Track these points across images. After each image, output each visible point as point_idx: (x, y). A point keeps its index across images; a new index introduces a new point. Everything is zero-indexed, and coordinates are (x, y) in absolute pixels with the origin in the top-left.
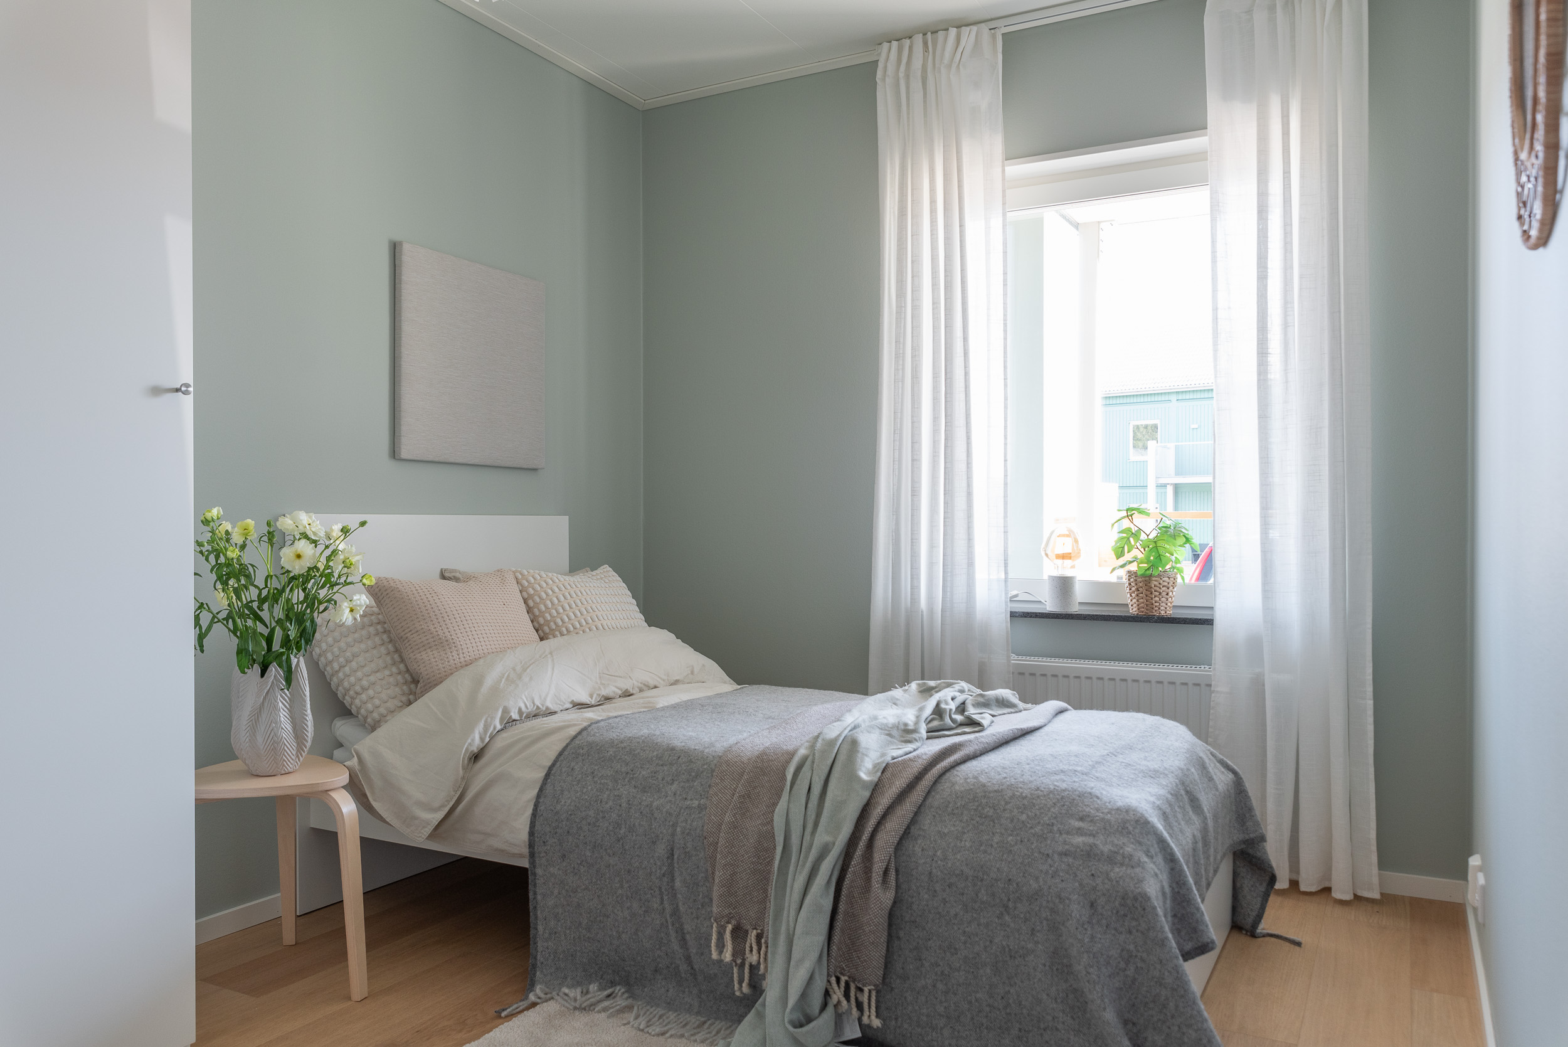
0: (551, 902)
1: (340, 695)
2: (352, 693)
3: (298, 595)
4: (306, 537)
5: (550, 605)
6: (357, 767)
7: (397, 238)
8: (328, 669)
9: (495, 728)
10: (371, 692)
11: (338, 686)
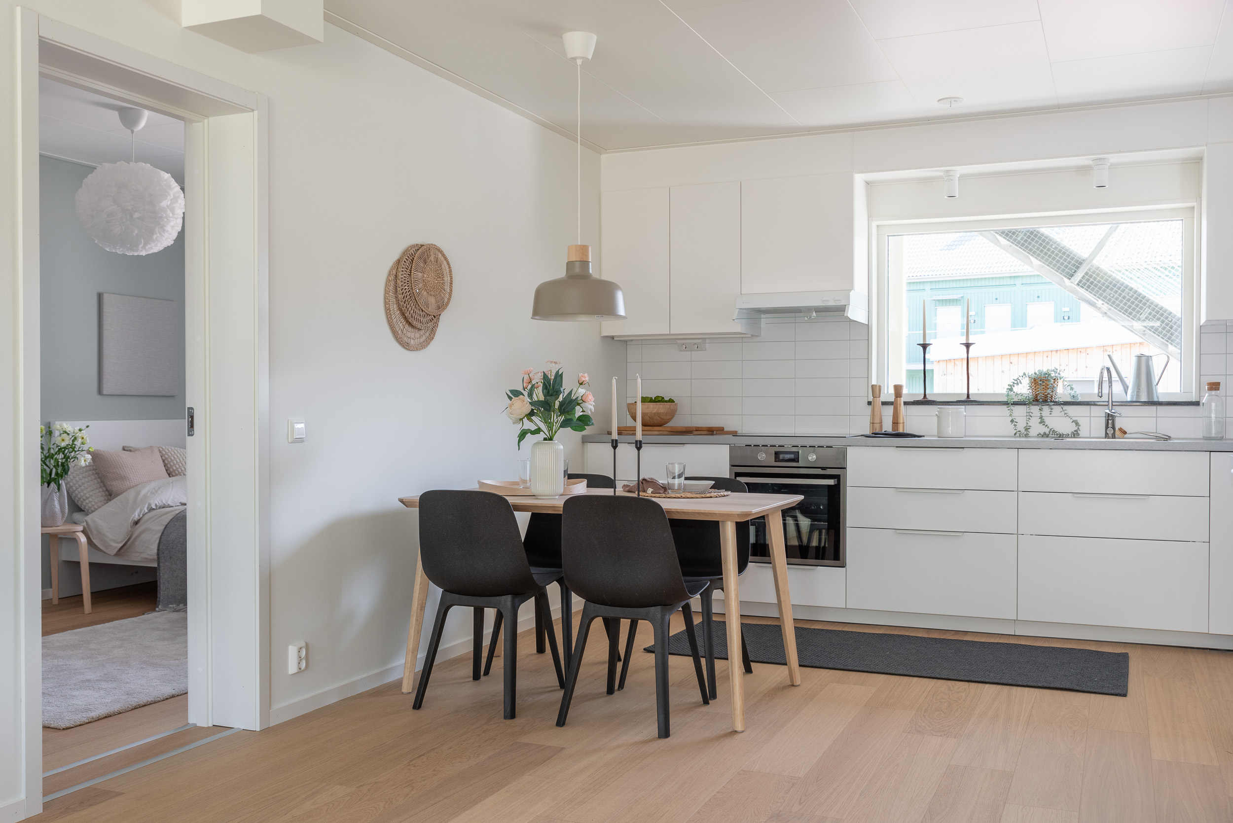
1: (76, 501)
2: (82, 500)
3: (61, 456)
4: (66, 432)
5: (175, 463)
6: (86, 526)
7: (101, 291)
8: (71, 490)
9: (145, 511)
10: (90, 499)
11: (75, 497)
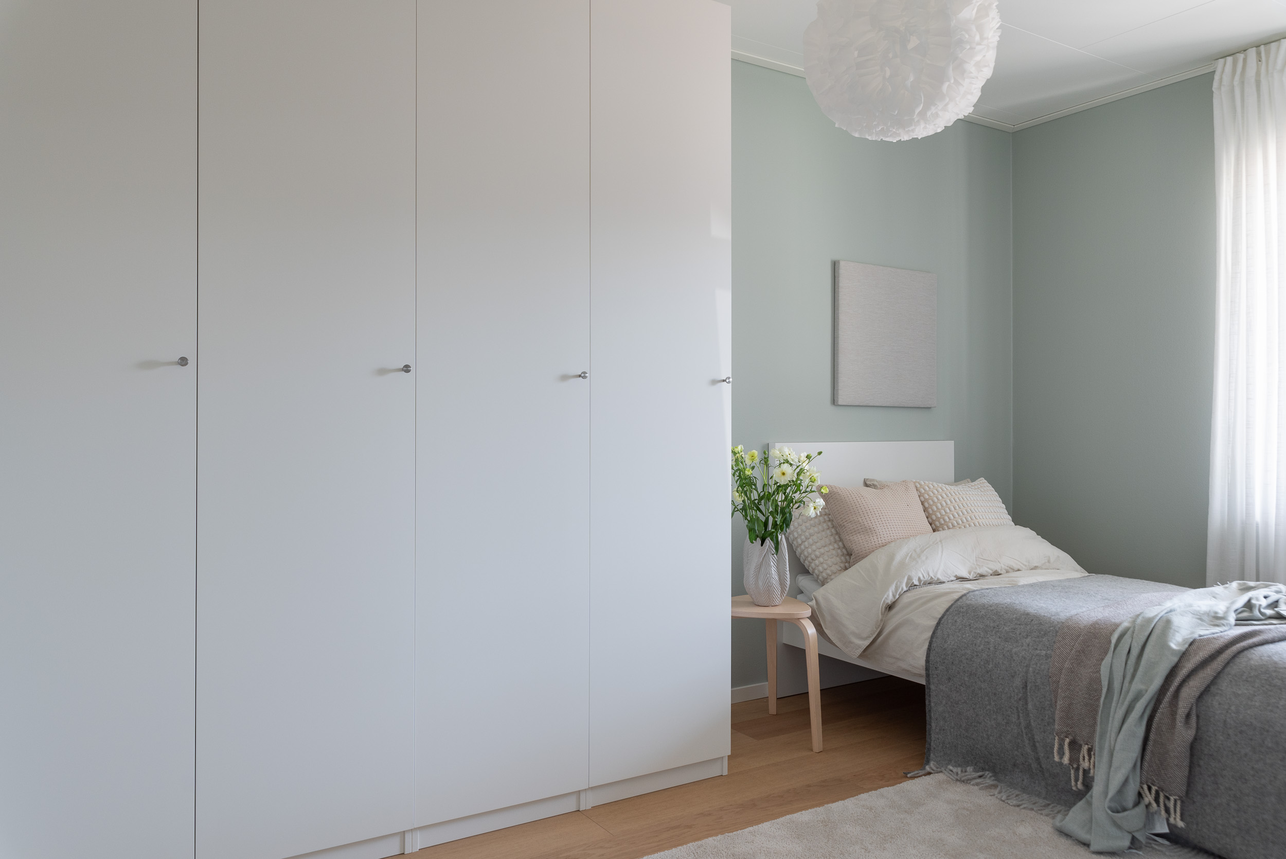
0: (941, 709)
1: (802, 560)
2: (809, 559)
3: (780, 497)
4: (788, 462)
5: (940, 507)
6: (815, 607)
7: (836, 258)
8: (795, 542)
9: (902, 589)
10: (821, 560)
11: (801, 554)
